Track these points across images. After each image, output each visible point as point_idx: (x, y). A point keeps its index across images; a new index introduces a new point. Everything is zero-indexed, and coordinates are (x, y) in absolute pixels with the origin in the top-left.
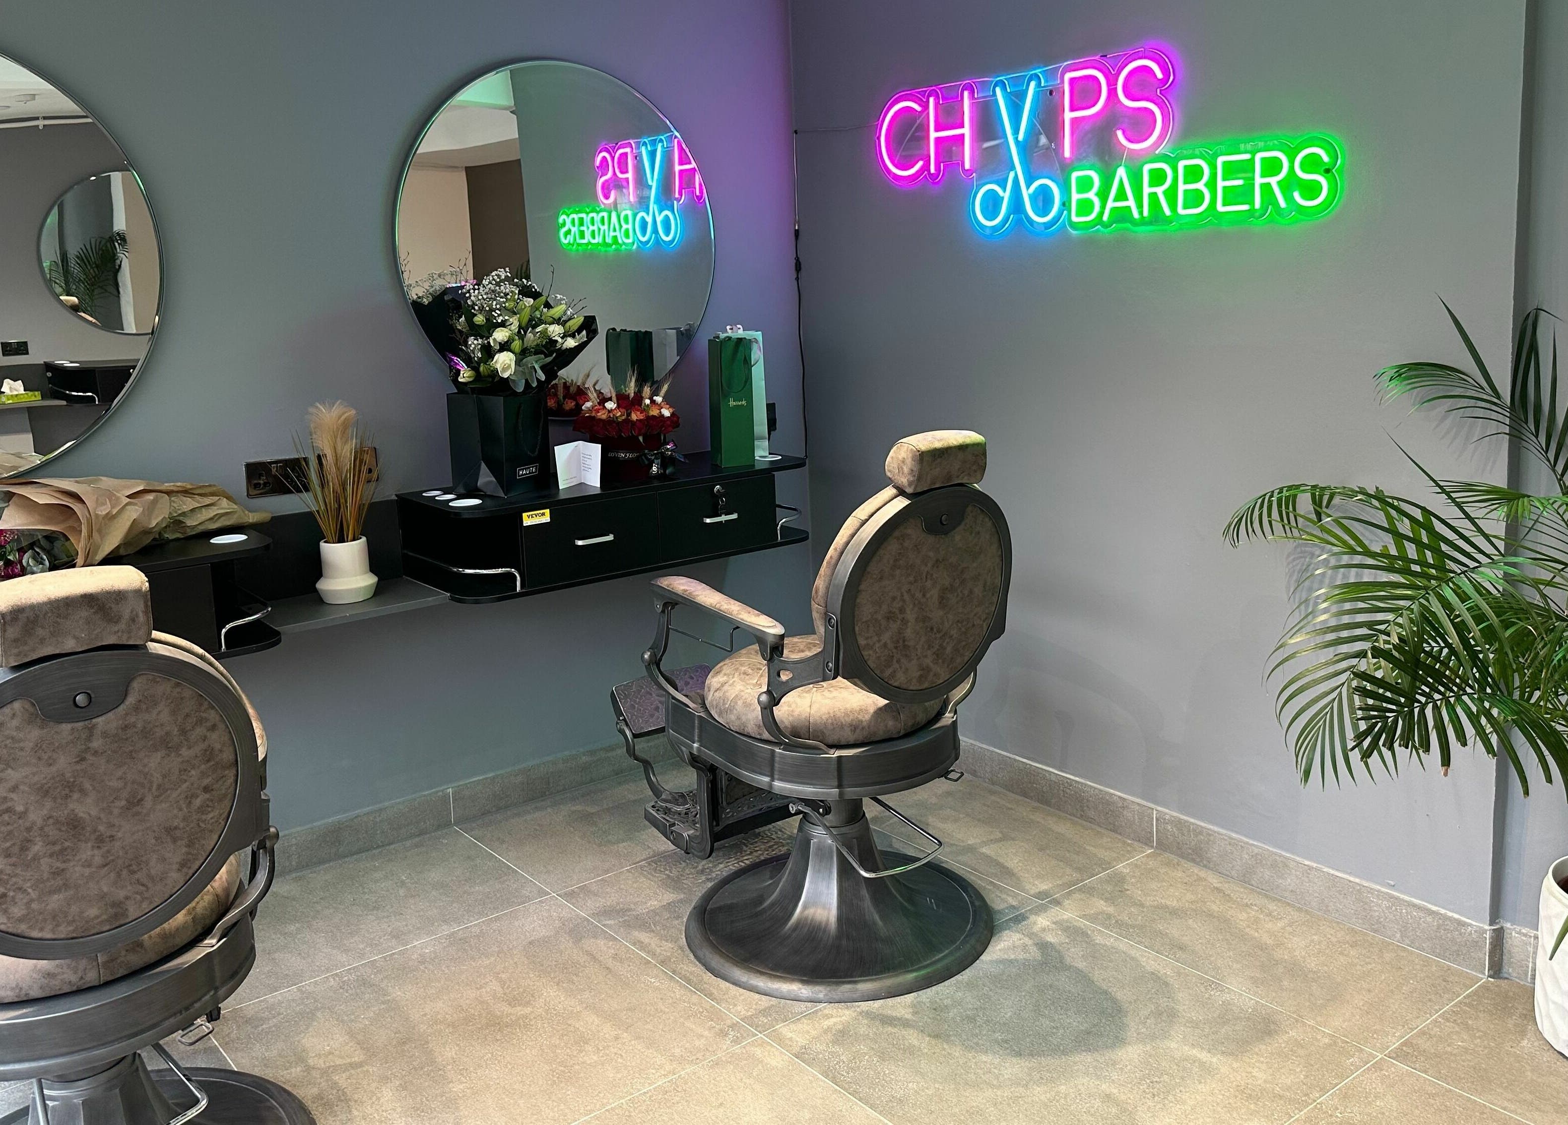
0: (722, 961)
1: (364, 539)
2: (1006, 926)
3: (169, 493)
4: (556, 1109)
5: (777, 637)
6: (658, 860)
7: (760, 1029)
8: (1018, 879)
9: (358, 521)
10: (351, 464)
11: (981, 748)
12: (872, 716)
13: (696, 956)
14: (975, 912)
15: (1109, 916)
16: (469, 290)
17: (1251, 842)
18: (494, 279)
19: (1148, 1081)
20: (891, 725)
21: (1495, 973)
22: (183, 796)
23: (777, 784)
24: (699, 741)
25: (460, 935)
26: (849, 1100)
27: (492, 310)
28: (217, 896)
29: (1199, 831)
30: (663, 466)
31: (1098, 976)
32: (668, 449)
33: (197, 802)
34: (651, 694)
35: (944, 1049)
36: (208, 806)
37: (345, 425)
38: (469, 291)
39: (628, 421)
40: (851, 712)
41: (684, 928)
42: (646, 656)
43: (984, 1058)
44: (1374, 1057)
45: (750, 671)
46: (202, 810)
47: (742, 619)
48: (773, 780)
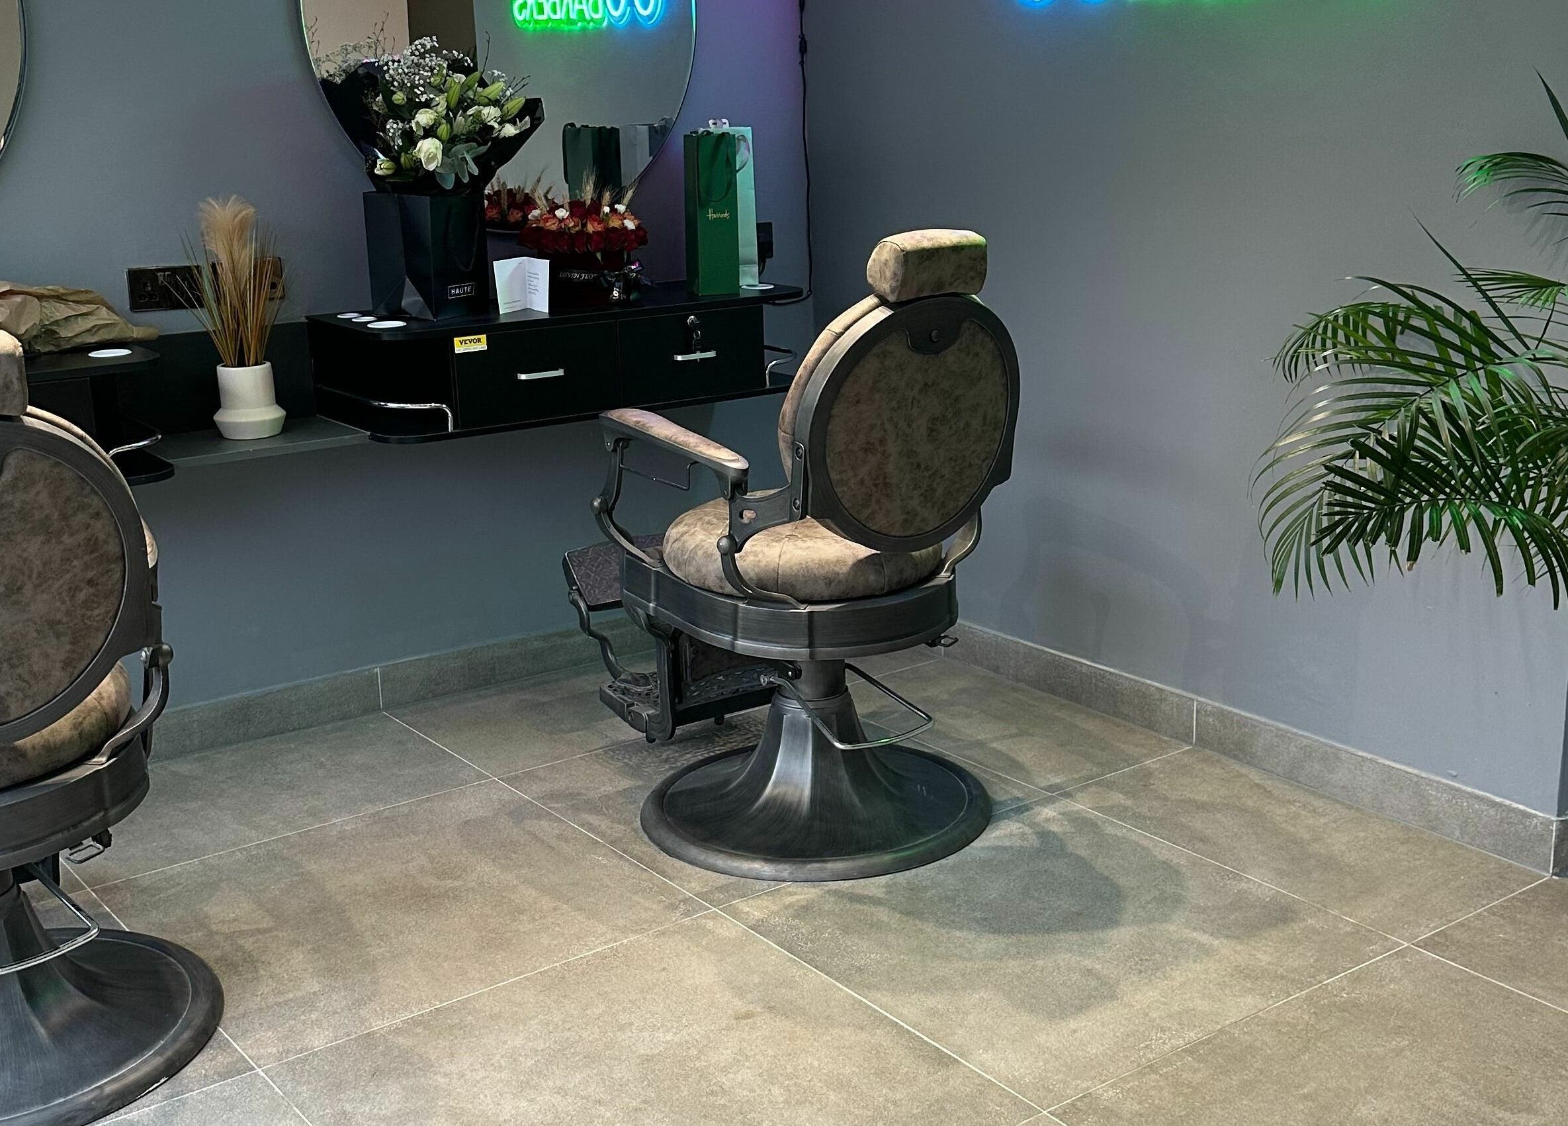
0: (678, 839)
1: (268, 364)
2: (1006, 816)
3: (40, 297)
4: (483, 971)
5: (740, 472)
6: (617, 749)
7: (715, 903)
8: (1029, 773)
9: (260, 340)
10: (250, 272)
11: (1006, 640)
12: (851, 568)
13: (650, 838)
14: (971, 800)
15: (1126, 809)
16: (387, 62)
17: (1300, 732)
18: (417, 49)
19: (1137, 959)
20: (872, 579)
21: (1561, 870)
22: (65, 587)
23: (740, 643)
24: (655, 600)
25: (386, 814)
26: (803, 967)
27: (414, 86)
28: (105, 714)
29: (1243, 723)
30: (625, 290)
31: (1101, 864)
32: (632, 271)
33: (81, 596)
34: (610, 563)
35: (916, 925)
36: (93, 602)
37: (242, 226)
38: (387, 64)
39: (582, 233)
40: (826, 563)
41: (639, 813)
42: (596, 504)
43: (958, 934)
44: (1400, 945)
45: (715, 521)
46: (87, 605)
47: (700, 452)
48: (735, 638)
